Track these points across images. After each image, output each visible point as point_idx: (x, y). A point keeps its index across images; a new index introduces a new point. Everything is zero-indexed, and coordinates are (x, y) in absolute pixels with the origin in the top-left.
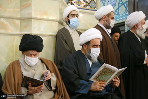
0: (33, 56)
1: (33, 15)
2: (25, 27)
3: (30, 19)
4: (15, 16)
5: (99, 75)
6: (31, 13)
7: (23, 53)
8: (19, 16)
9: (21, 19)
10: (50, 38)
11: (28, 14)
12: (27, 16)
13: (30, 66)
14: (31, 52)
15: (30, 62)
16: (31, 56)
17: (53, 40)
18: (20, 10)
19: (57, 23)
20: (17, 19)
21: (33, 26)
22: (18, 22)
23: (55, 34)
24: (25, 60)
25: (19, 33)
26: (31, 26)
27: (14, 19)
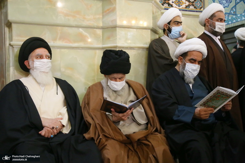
0: (118, 80)
1: (119, 23)
2: (109, 38)
3: (115, 27)
4: (95, 24)
5: (208, 101)
6: (115, 20)
7: (105, 76)
8: (101, 25)
9: (103, 28)
10: (140, 51)
11: (112, 21)
12: (111, 24)
13: (115, 91)
14: (115, 75)
15: (115, 87)
16: (115, 79)
17: (144, 54)
18: (101, 16)
19: (149, 31)
20: (98, 28)
21: (118, 37)
22: (99, 32)
23: (147, 46)
24: (109, 84)
25: (100, 46)
26: (116, 36)
27: (94, 28)
